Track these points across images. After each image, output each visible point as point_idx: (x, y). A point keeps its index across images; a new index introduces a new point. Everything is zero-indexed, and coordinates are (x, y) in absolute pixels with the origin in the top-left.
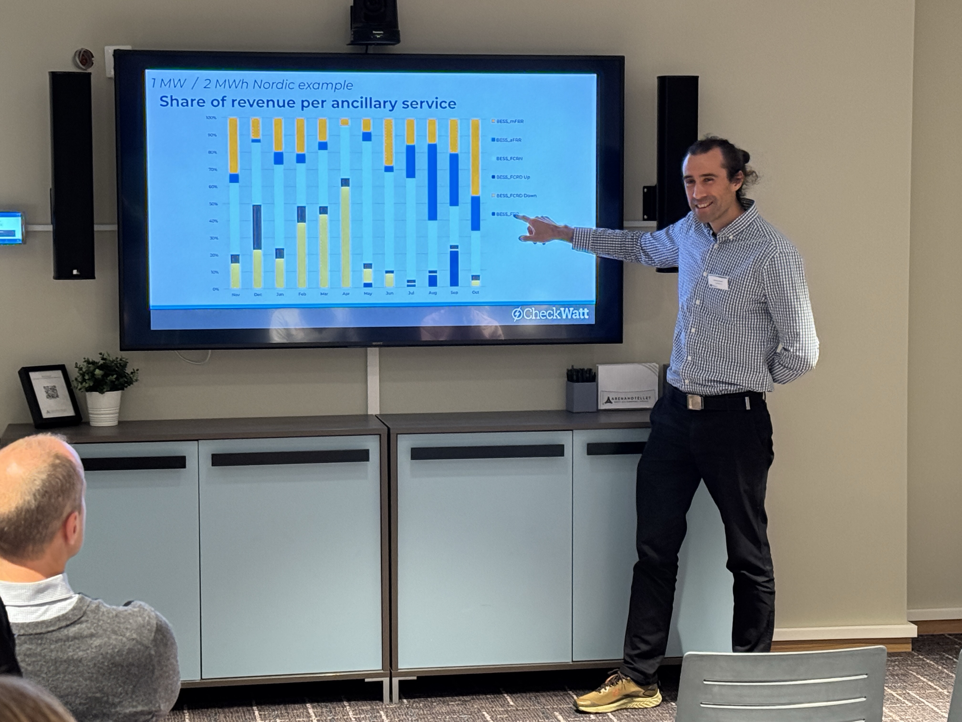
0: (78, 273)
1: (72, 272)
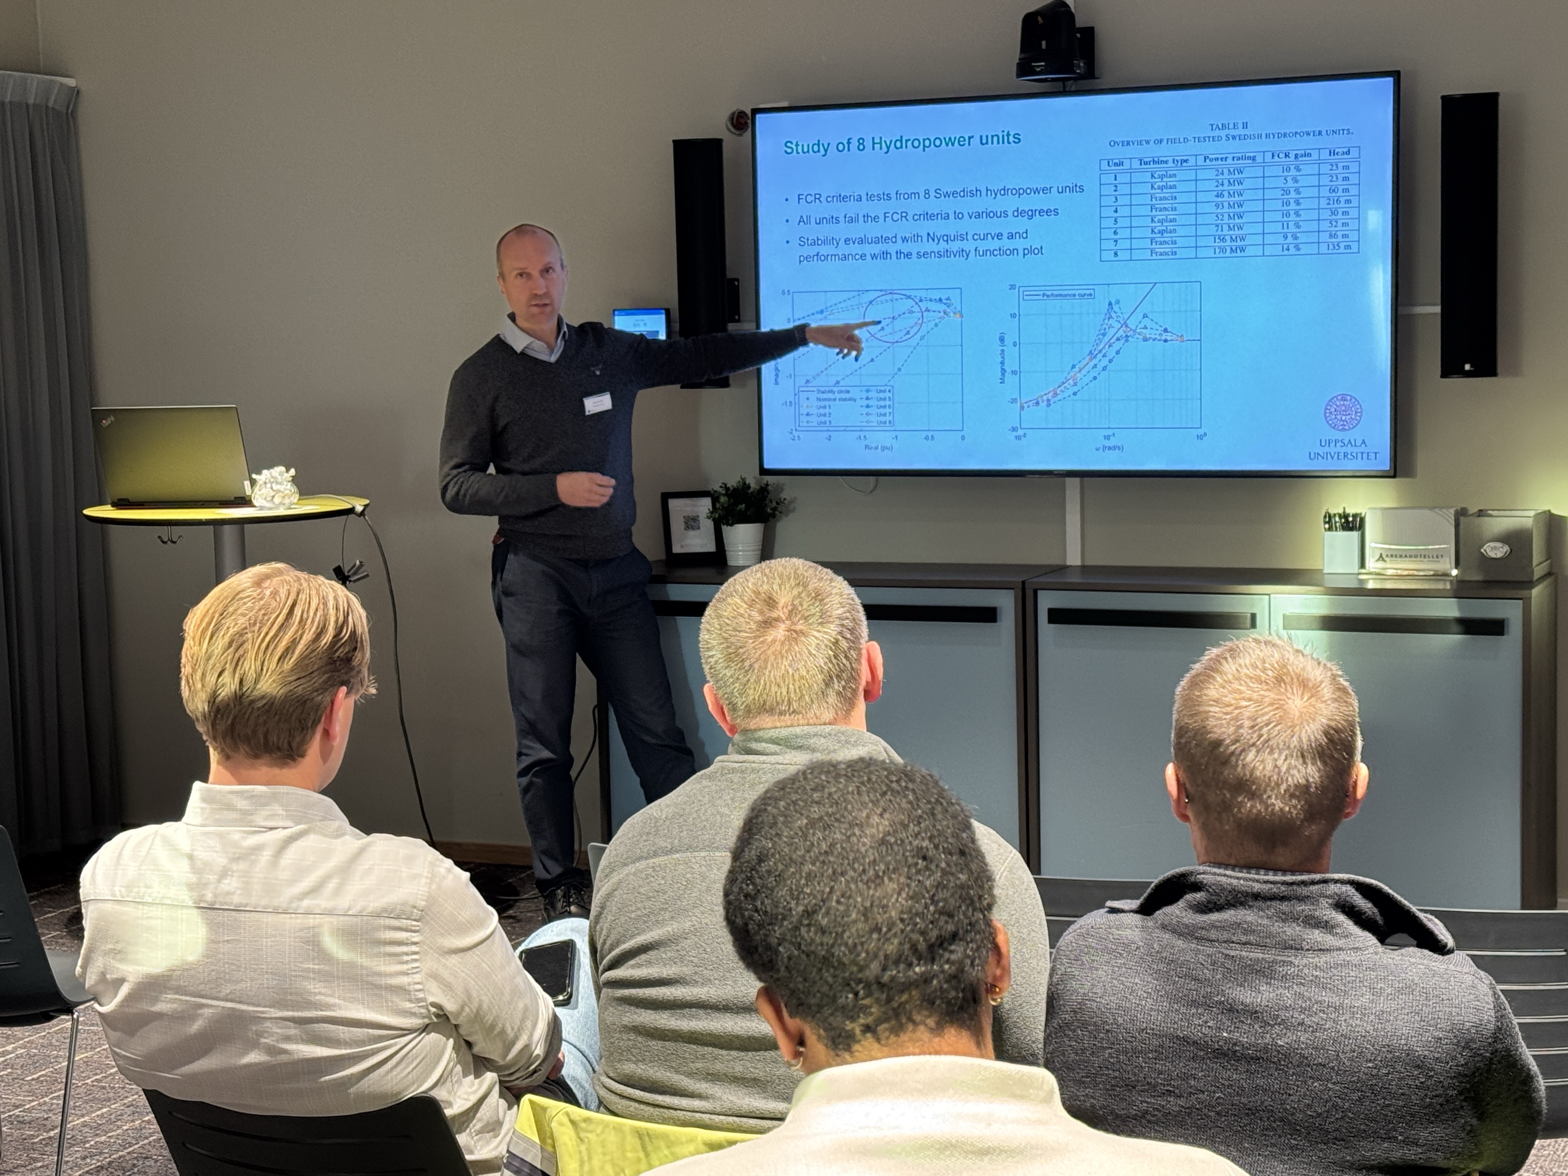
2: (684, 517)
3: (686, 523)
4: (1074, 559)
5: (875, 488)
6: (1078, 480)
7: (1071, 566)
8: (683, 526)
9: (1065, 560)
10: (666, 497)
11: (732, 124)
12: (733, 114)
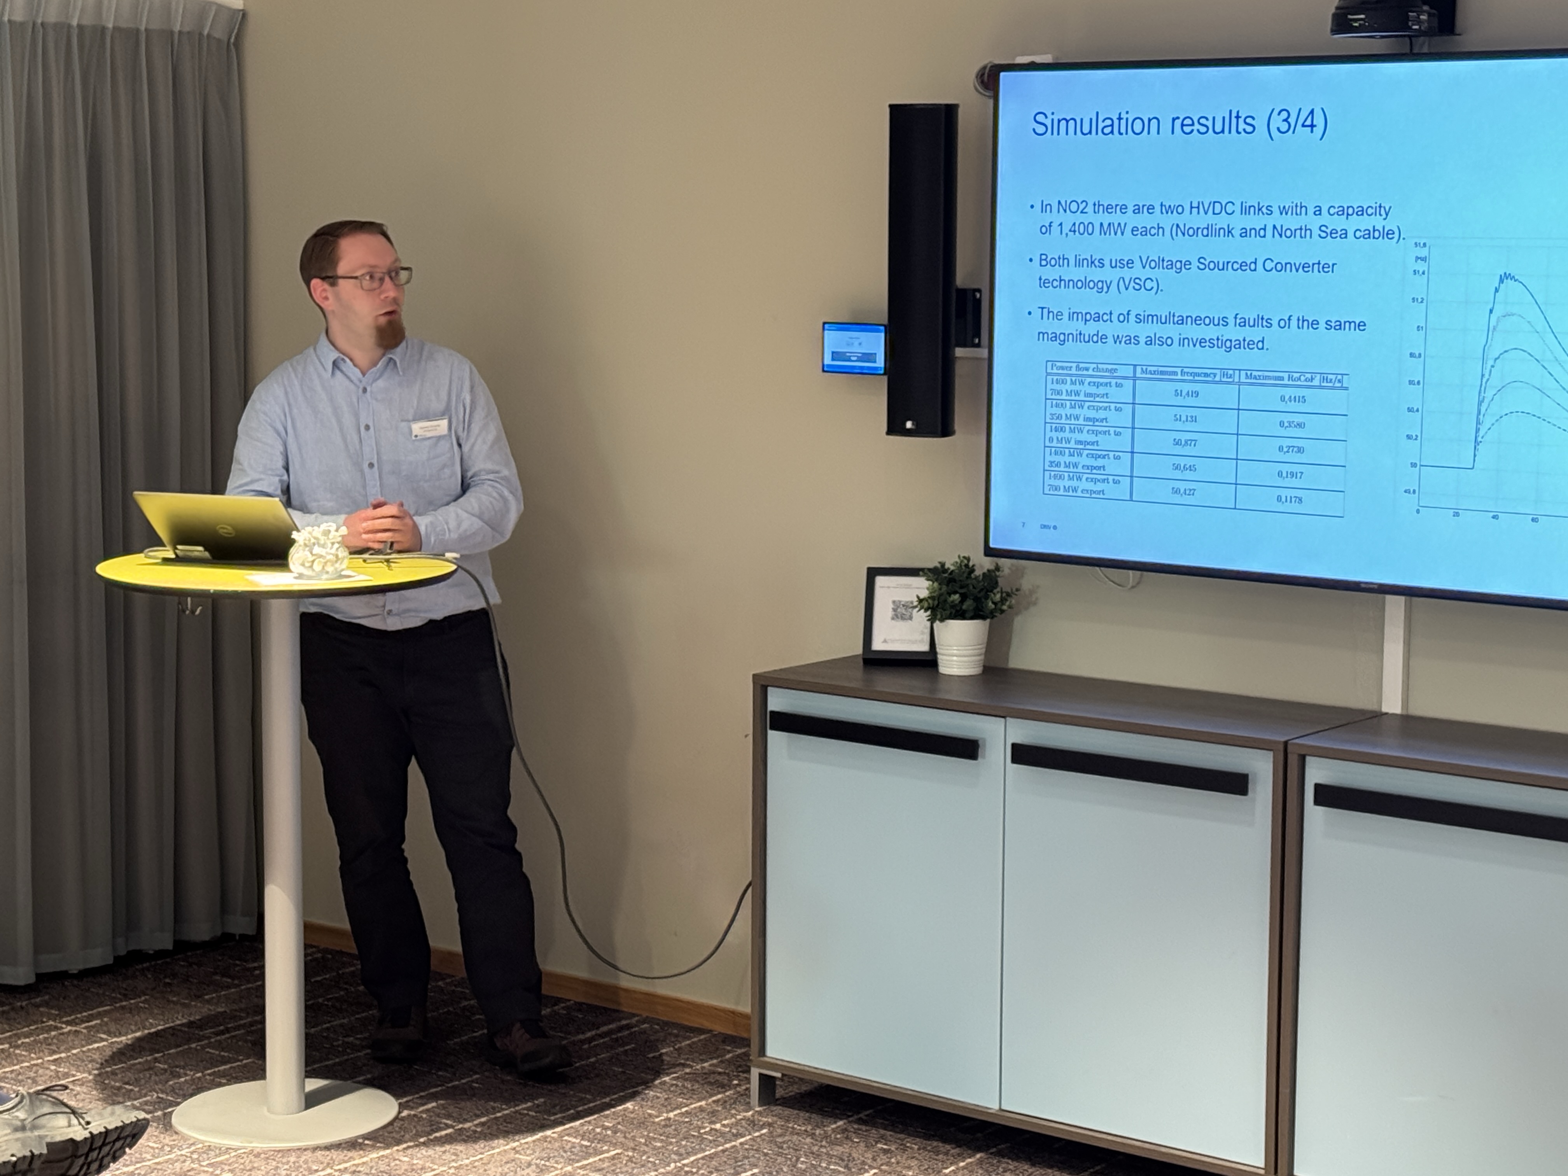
0: (913, 427)
1: (905, 424)
2: (894, 602)
3: (894, 610)
4: (1392, 705)
5: (1138, 583)
6: (1402, 599)
7: (1386, 714)
8: (890, 613)
9: (1381, 707)
10: (873, 573)
11: (982, 82)
12: (984, 68)
